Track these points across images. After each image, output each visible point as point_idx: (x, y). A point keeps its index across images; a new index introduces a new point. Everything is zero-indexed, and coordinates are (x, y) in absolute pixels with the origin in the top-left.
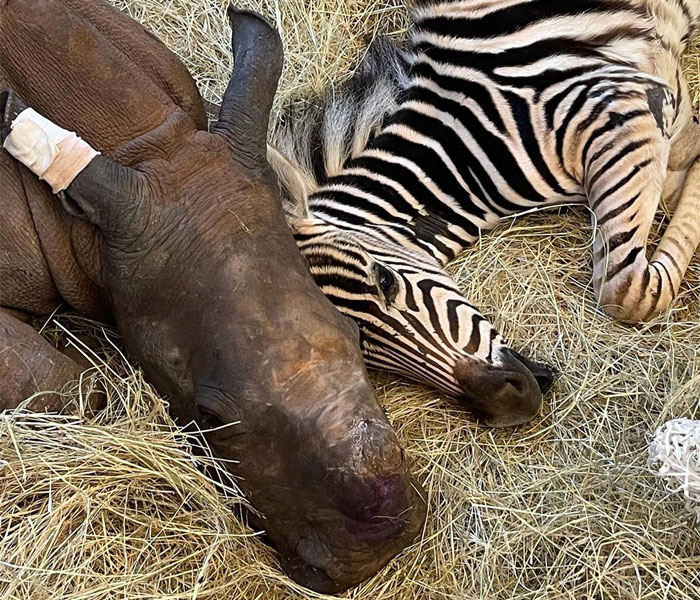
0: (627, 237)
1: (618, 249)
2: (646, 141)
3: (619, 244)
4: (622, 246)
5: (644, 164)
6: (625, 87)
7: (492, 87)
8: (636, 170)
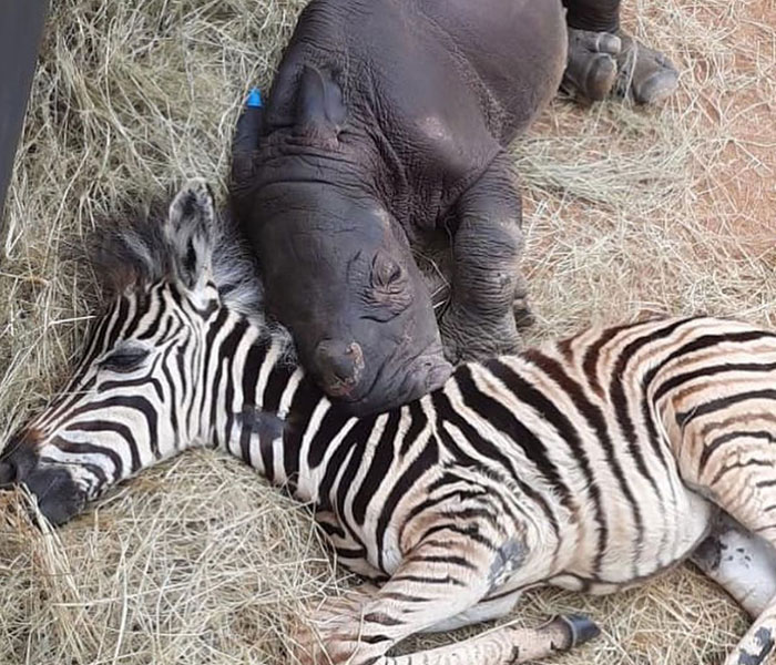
0: (390, 622)
1: (373, 624)
2: (473, 567)
3: (377, 622)
4: (379, 626)
5: (456, 582)
6: (504, 520)
7: (431, 428)
8: (446, 580)
